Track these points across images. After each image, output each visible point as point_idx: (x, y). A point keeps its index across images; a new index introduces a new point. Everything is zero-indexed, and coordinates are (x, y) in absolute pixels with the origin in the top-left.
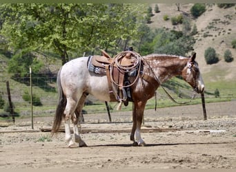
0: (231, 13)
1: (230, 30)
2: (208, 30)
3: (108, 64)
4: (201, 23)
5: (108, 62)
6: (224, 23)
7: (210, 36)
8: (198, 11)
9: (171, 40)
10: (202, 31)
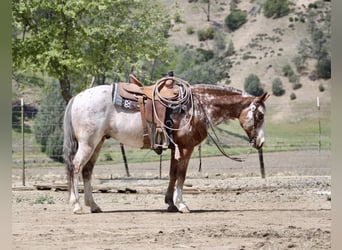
0: (283, 25)
1: (281, 50)
2: (250, 49)
3: (141, 95)
4: (240, 39)
5: (141, 92)
6: (273, 39)
7: (252, 57)
8: (235, 22)
9: (197, 63)
10: (241, 50)
